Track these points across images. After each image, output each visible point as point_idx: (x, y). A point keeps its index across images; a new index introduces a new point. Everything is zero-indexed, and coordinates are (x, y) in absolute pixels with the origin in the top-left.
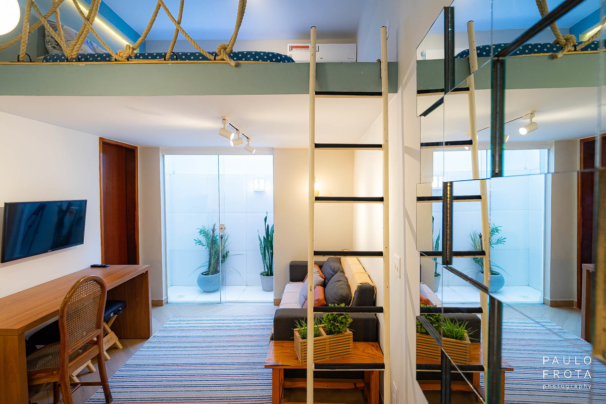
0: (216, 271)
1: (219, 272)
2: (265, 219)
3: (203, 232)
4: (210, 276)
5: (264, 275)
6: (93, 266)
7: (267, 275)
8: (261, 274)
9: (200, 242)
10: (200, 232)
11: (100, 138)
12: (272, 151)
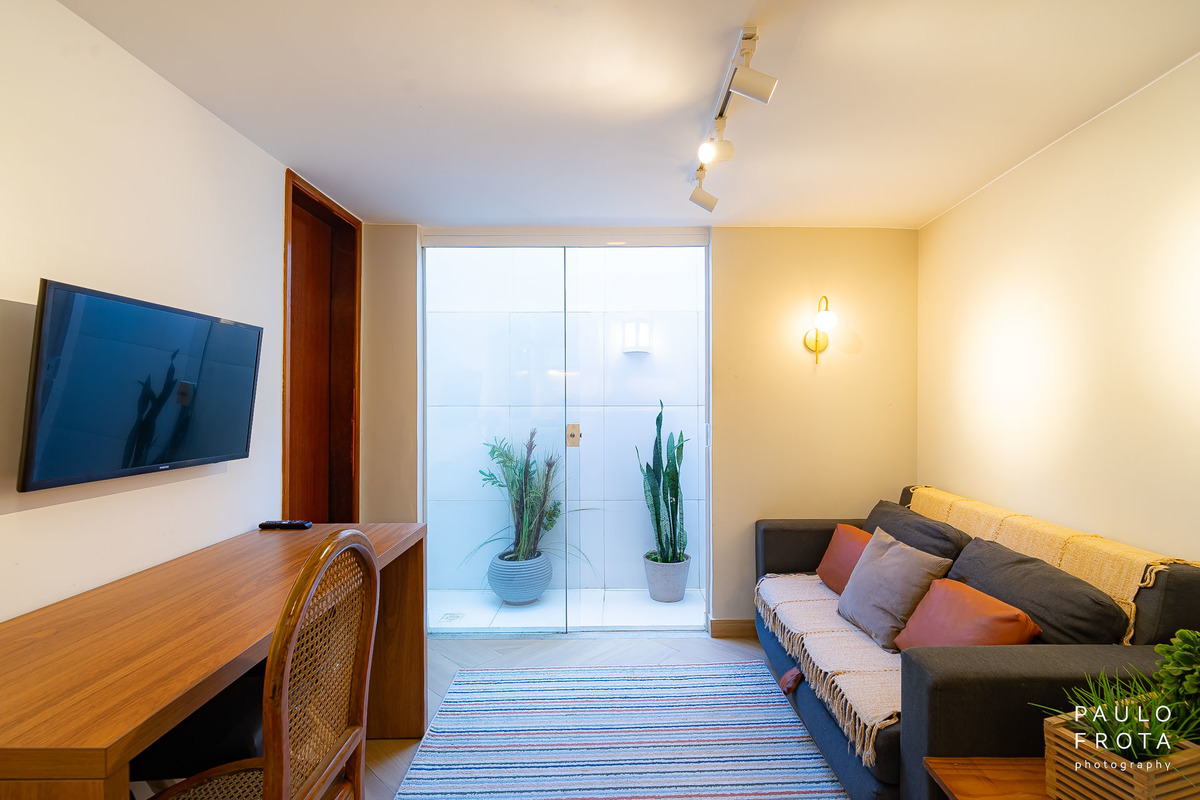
0: (533, 553)
1: (540, 554)
2: (659, 421)
3: (502, 455)
4: (521, 563)
5: (656, 560)
6: (265, 527)
7: (665, 560)
8: (648, 557)
9: (491, 477)
10: (492, 453)
11: (288, 170)
12: (705, 235)
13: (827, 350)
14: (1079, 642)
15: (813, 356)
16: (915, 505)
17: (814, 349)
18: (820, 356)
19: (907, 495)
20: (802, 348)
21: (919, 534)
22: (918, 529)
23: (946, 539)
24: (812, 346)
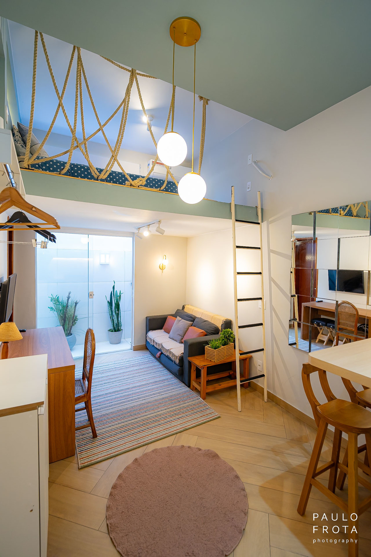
0: (70, 334)
2: (114, 288)
3: (56, 301)
5: (112, 331)
7: (115, 331)
8: (109, 330)
12: (133, 235)
13: (166, 269)
14: (212, 335)
15: (161, 271)
16: (185, 310)
17: (162, 268)
18: (164, 271)
19: (183, 307)
20: (159, 268)
21: (186, 317)
22: (186, 316)
23: (192, 318)
24: (161, 268)
